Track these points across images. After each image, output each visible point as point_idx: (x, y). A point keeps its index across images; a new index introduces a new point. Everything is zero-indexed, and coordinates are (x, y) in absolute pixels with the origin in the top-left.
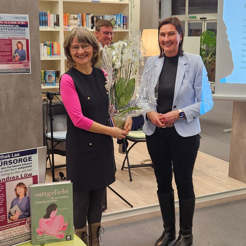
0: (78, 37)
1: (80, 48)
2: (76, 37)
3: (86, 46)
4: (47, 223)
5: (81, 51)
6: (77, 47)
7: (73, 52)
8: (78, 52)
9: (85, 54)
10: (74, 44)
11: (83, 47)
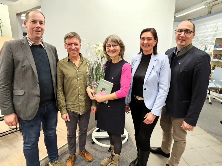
0: (111, 39)
1: (112, 46)
2: (110, 39)
3: (115, 45)
4: (101, 93)
5: (112, 48)
6: (110, 46)
7: (107, 49)
8: (110, 49)
9: (114, 51)
10: (108, 43)
11: (113, 46)
